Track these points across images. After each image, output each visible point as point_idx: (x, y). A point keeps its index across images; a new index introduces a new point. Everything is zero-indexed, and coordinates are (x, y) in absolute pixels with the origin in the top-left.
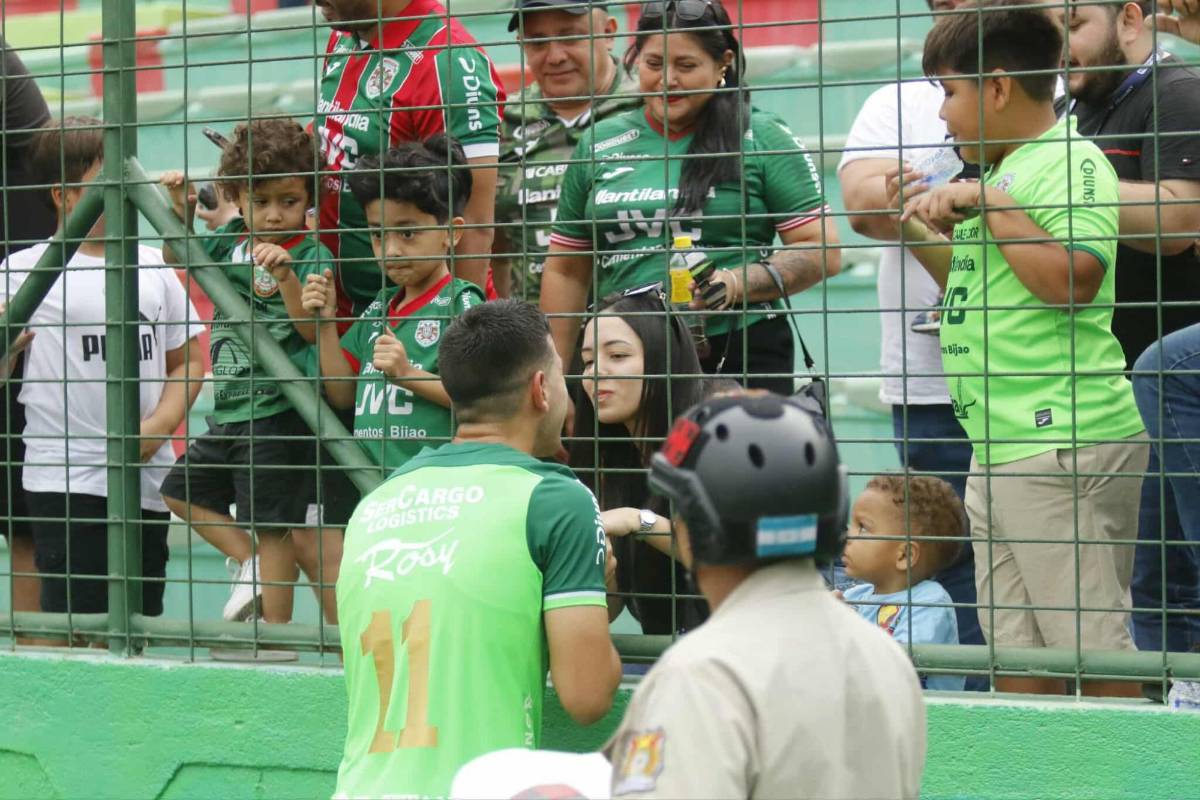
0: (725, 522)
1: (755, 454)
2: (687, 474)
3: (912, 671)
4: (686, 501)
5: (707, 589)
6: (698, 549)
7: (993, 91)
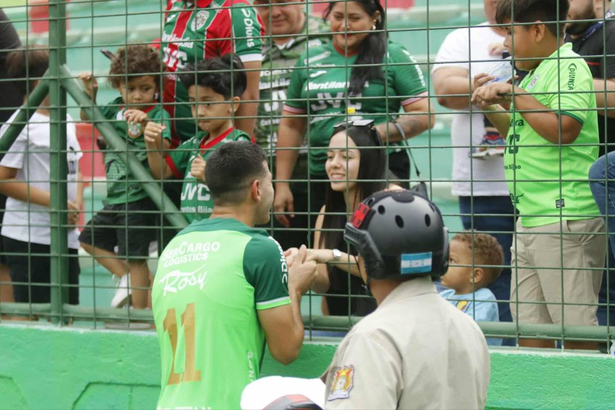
0: (383, 257)
1: (399, 220)
2: (364, 232)
3: (483, 336)
4: (364, 246)
5: (376, 293)
6: (369, 272)
7: (535, 32)
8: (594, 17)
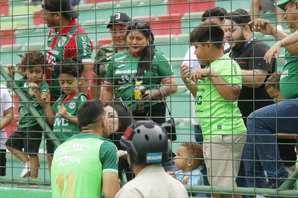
1: (147, 137)
2: (129, 142)
4: (129, 148)
6: (132, 161)
8: (245, 39)
